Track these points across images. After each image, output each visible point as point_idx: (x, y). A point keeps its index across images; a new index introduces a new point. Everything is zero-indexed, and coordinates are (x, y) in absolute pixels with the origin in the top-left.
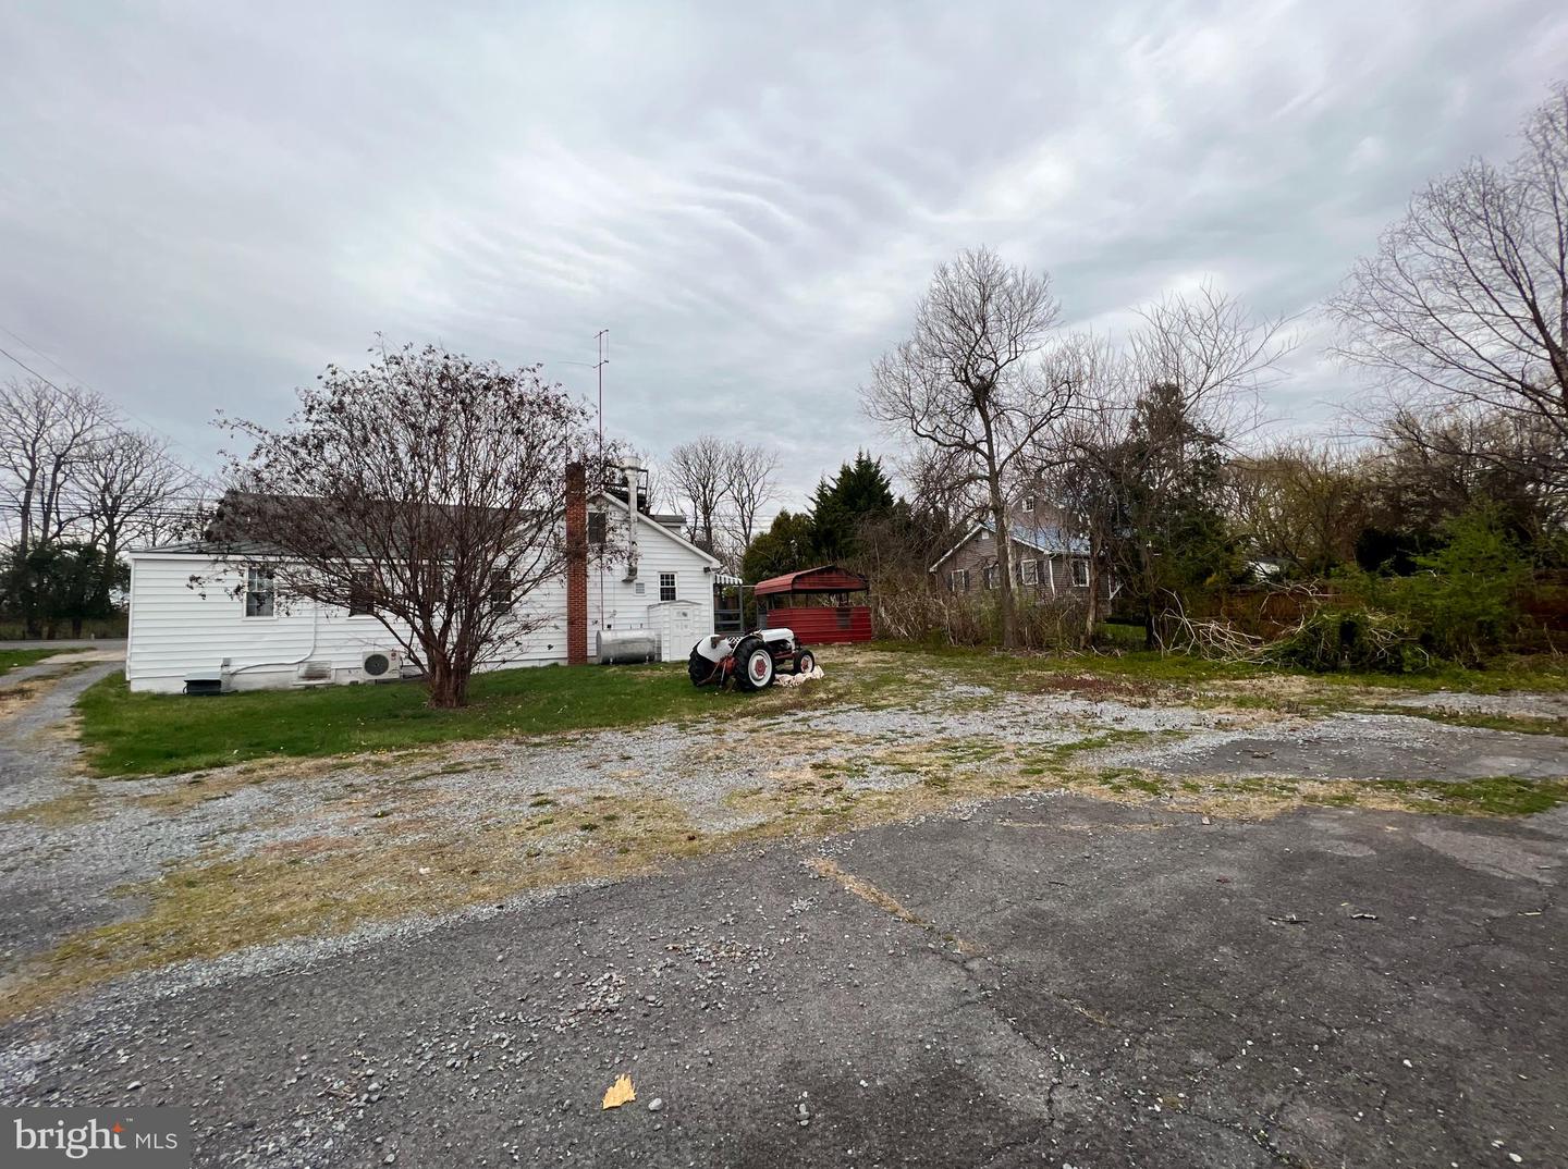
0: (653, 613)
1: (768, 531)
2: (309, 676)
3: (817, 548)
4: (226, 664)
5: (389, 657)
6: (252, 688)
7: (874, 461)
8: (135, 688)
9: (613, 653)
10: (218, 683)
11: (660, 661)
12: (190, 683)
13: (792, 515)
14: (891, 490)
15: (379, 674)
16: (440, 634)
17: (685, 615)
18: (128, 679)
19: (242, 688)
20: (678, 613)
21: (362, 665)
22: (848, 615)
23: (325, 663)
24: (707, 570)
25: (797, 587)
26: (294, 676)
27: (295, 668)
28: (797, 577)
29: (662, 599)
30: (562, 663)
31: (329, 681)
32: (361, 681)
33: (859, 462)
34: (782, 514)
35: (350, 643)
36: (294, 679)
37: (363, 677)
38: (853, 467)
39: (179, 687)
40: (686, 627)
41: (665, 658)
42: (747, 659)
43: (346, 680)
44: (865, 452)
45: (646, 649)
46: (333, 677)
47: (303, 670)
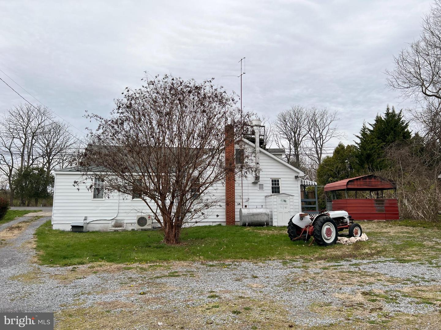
0: (268, 199)
1: (331, 155)
2: (116, 226)
3: (362, 165)
4: (85, 219)
5: (147, 218)
6: (94, 230)
7: (397, 112)
8: (55, 227)
9: (248, 220)
10: (82, 227)
11: (272, 226)
12: (73, 227)
13: (346, 145)
14: (409, 129)
15: (143, 226)
16: (169, 208)
17: (285, 201)
18: (52, 224)
19: (91, 230)
20: (281, 200)
21: (136, 221)
22: (383, 204)
23: (122, 220)
24: (296, 177)
25: (349, 187)
26: (110, 225)
27: (110, 222)
28: (350, 181)
29: (273, 192)
30: (224, 224)
31: (123, 229)
32: (136, 229)
33: (387, 114)
34: (339, 145)
35: (132, 211)
36: (110, 227)
37: (137, 227)
38: (383, 117)
39: (69, 228)
40: (286, 208)
41: (275, 224)
42: (321, 227)
43: (130, 228)
44: (391, 108)
45: (264, 219)
46: (125, 227)
47: (113, 223)
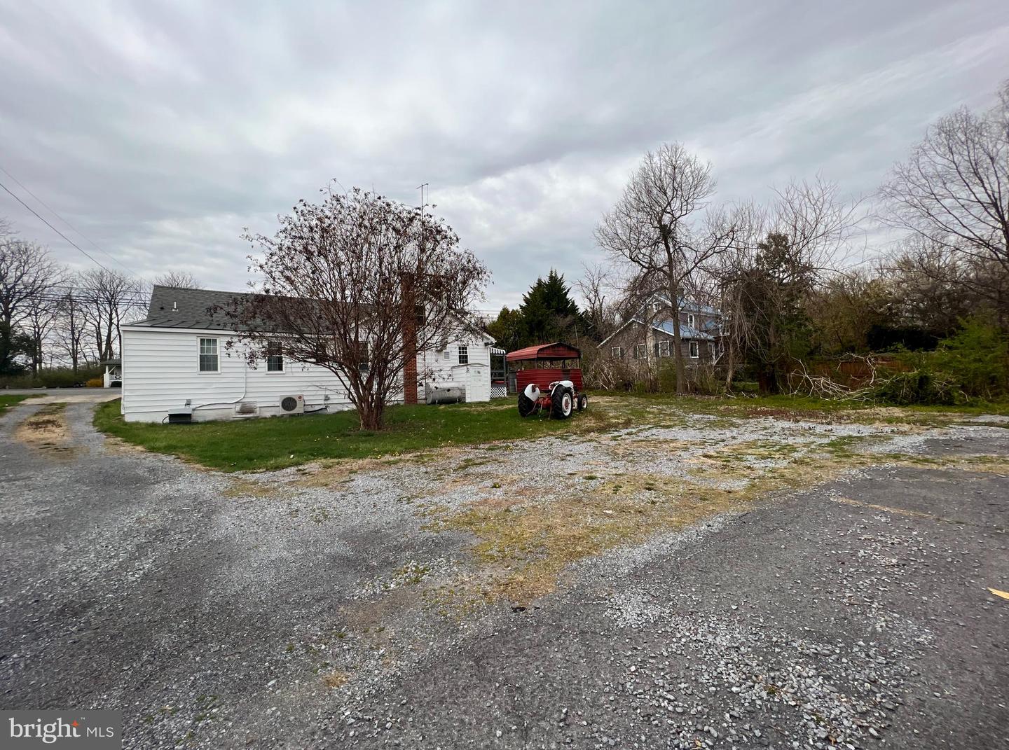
0: (456, 371)
1: (495, 320)
2: (242, 412)
4: (188, 404)
5: (297, 399)
6: (207, 419)
7: (559, 277)
8: (128, 419)
9: (438, 396)
10: (189, 416)
11: (465, 402)
12: (171, 416)
13: (511, 310)
15: (291, 410)
17: (479, 372)
18: (122, 413)
19: (200, 420)
20: (475, 372)
21: (279, 404)
23: (253, 403)
24: (486, 344)
25: (540, 356)
26: (233, 412)
27: (233, 406)
28: (540, 350)
29: (460, 363)
30: (402, 403)
31: (255, 415)
32: (278, 414)
33: (551, 278)
34: (503, 310)
36: (233, 413)
37: (281, 411)
38: (546, 279)
40: (480, 380)
41: (468, 400)
42: (561, 399)
43: (268, 414)
44: (554, 271)
45: (457, 394)
46: (258, 412)
47: (238, 408)
